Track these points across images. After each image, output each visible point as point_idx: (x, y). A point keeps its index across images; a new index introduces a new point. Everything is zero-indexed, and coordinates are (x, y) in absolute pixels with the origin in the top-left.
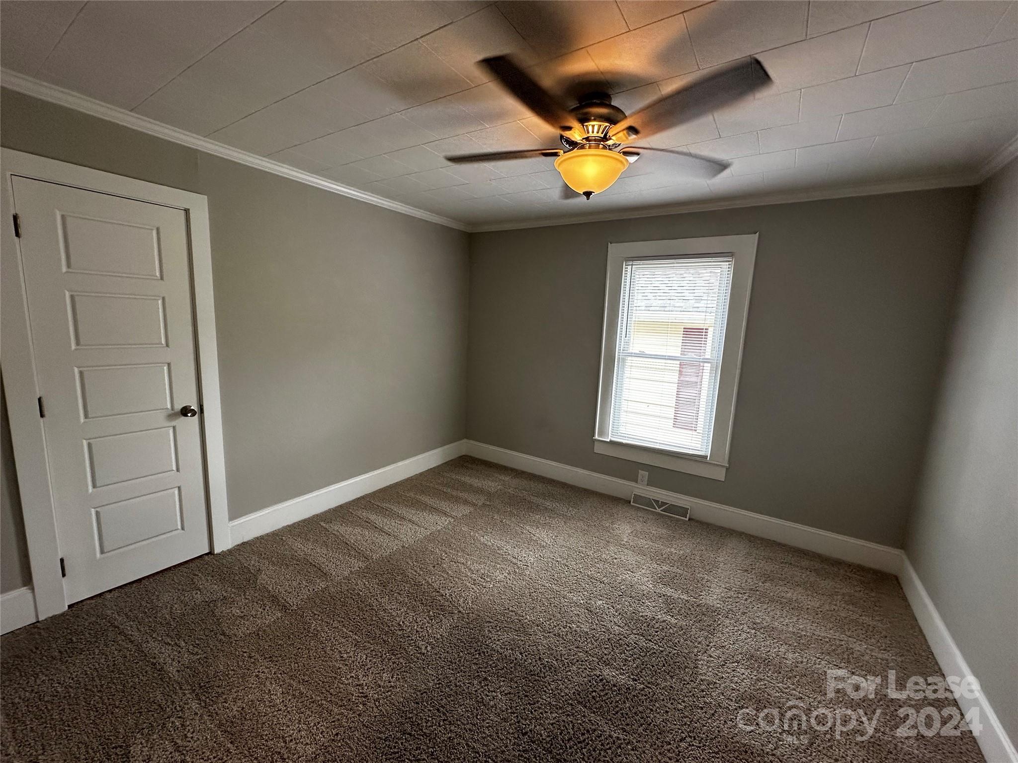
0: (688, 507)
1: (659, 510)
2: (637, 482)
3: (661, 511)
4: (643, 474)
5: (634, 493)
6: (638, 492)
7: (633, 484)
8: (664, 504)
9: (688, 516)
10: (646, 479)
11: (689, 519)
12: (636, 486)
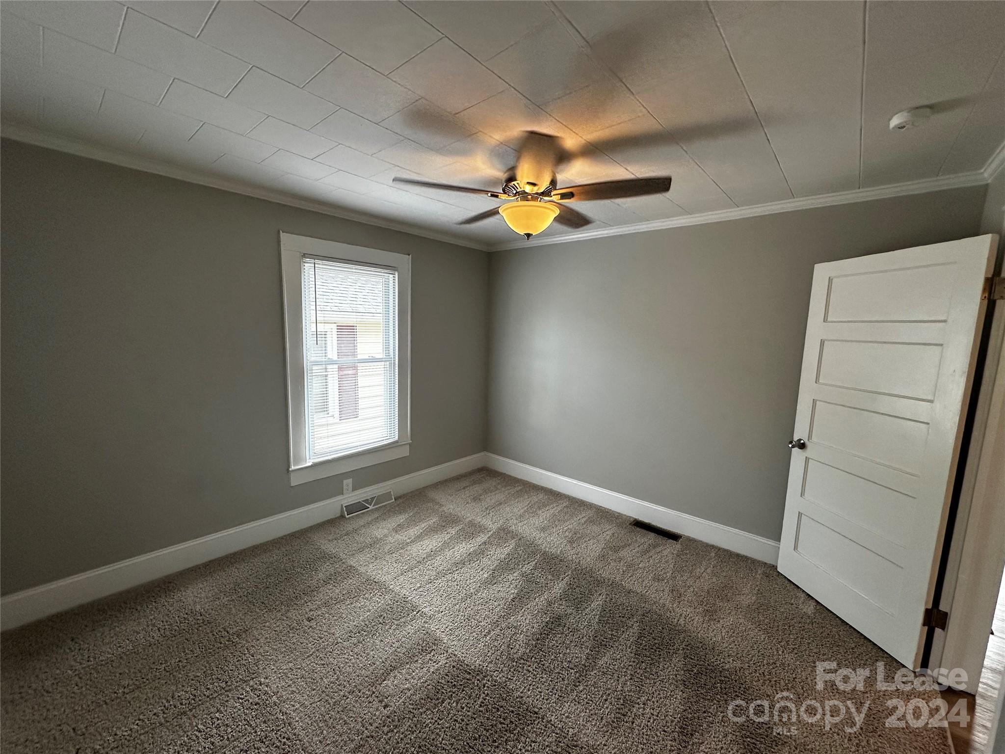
0: (389, 490)
1: (371, 507)
2: (343, 494)
3: (373, 506)
4: (348, 482)
5: (344, 505)
6: (346, 503)
7: (340, 498)
8: (373, 499)
9: (393, 497)
10: (351, 486)
11: (395, 500)
12: (344, 497)
